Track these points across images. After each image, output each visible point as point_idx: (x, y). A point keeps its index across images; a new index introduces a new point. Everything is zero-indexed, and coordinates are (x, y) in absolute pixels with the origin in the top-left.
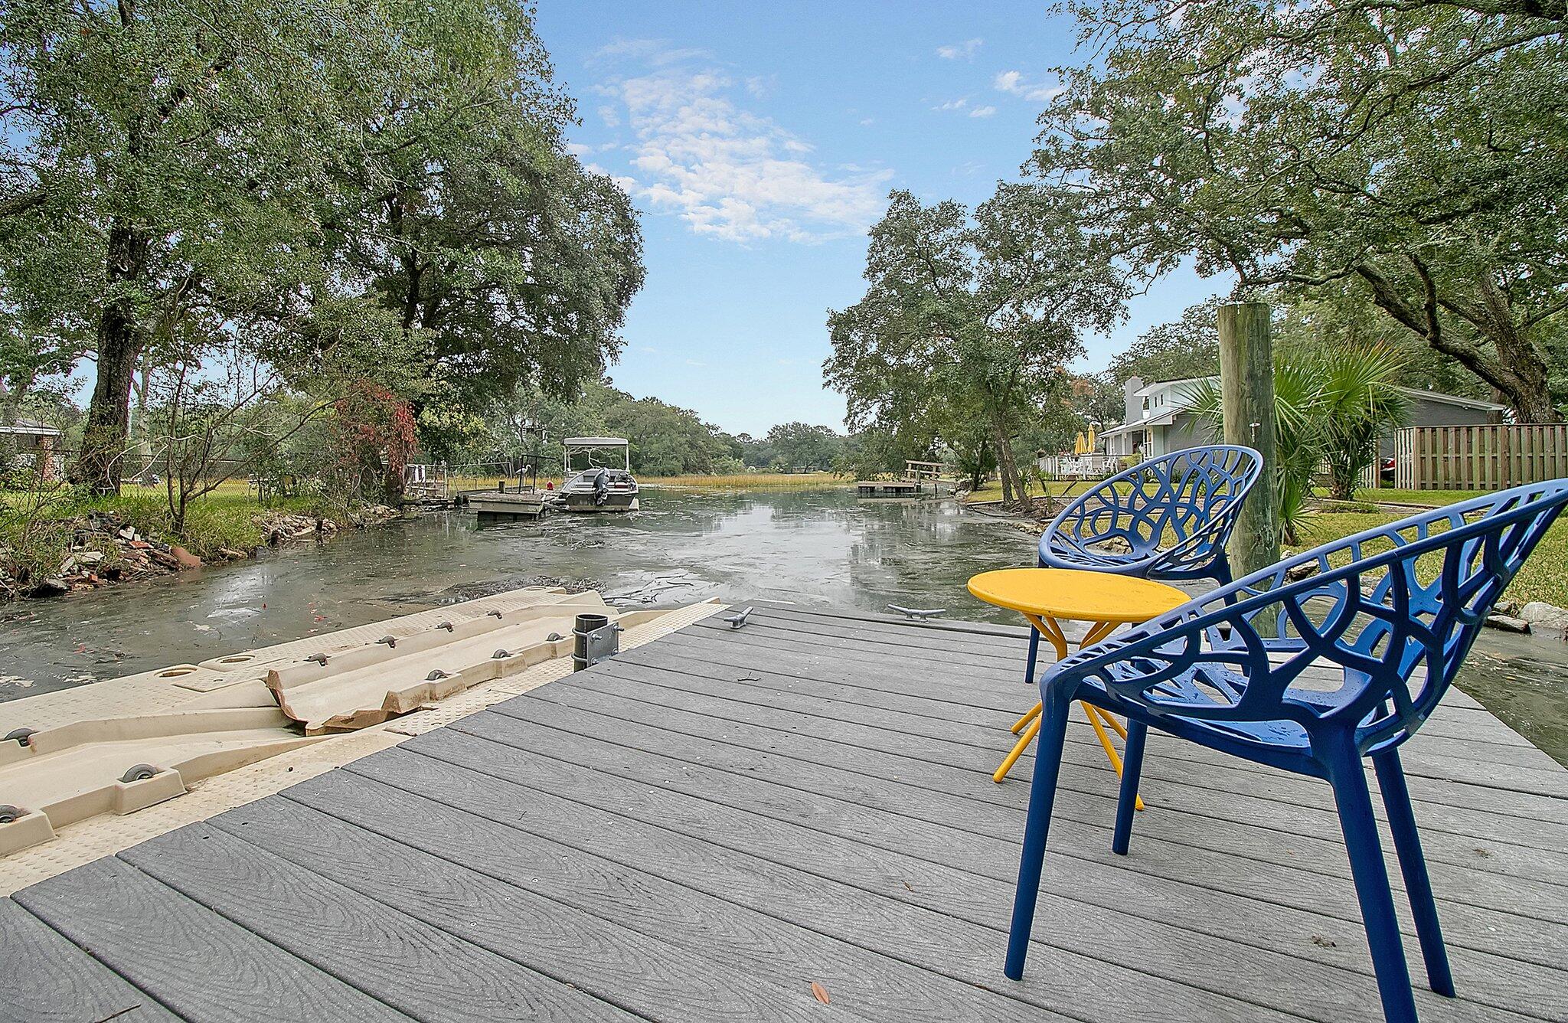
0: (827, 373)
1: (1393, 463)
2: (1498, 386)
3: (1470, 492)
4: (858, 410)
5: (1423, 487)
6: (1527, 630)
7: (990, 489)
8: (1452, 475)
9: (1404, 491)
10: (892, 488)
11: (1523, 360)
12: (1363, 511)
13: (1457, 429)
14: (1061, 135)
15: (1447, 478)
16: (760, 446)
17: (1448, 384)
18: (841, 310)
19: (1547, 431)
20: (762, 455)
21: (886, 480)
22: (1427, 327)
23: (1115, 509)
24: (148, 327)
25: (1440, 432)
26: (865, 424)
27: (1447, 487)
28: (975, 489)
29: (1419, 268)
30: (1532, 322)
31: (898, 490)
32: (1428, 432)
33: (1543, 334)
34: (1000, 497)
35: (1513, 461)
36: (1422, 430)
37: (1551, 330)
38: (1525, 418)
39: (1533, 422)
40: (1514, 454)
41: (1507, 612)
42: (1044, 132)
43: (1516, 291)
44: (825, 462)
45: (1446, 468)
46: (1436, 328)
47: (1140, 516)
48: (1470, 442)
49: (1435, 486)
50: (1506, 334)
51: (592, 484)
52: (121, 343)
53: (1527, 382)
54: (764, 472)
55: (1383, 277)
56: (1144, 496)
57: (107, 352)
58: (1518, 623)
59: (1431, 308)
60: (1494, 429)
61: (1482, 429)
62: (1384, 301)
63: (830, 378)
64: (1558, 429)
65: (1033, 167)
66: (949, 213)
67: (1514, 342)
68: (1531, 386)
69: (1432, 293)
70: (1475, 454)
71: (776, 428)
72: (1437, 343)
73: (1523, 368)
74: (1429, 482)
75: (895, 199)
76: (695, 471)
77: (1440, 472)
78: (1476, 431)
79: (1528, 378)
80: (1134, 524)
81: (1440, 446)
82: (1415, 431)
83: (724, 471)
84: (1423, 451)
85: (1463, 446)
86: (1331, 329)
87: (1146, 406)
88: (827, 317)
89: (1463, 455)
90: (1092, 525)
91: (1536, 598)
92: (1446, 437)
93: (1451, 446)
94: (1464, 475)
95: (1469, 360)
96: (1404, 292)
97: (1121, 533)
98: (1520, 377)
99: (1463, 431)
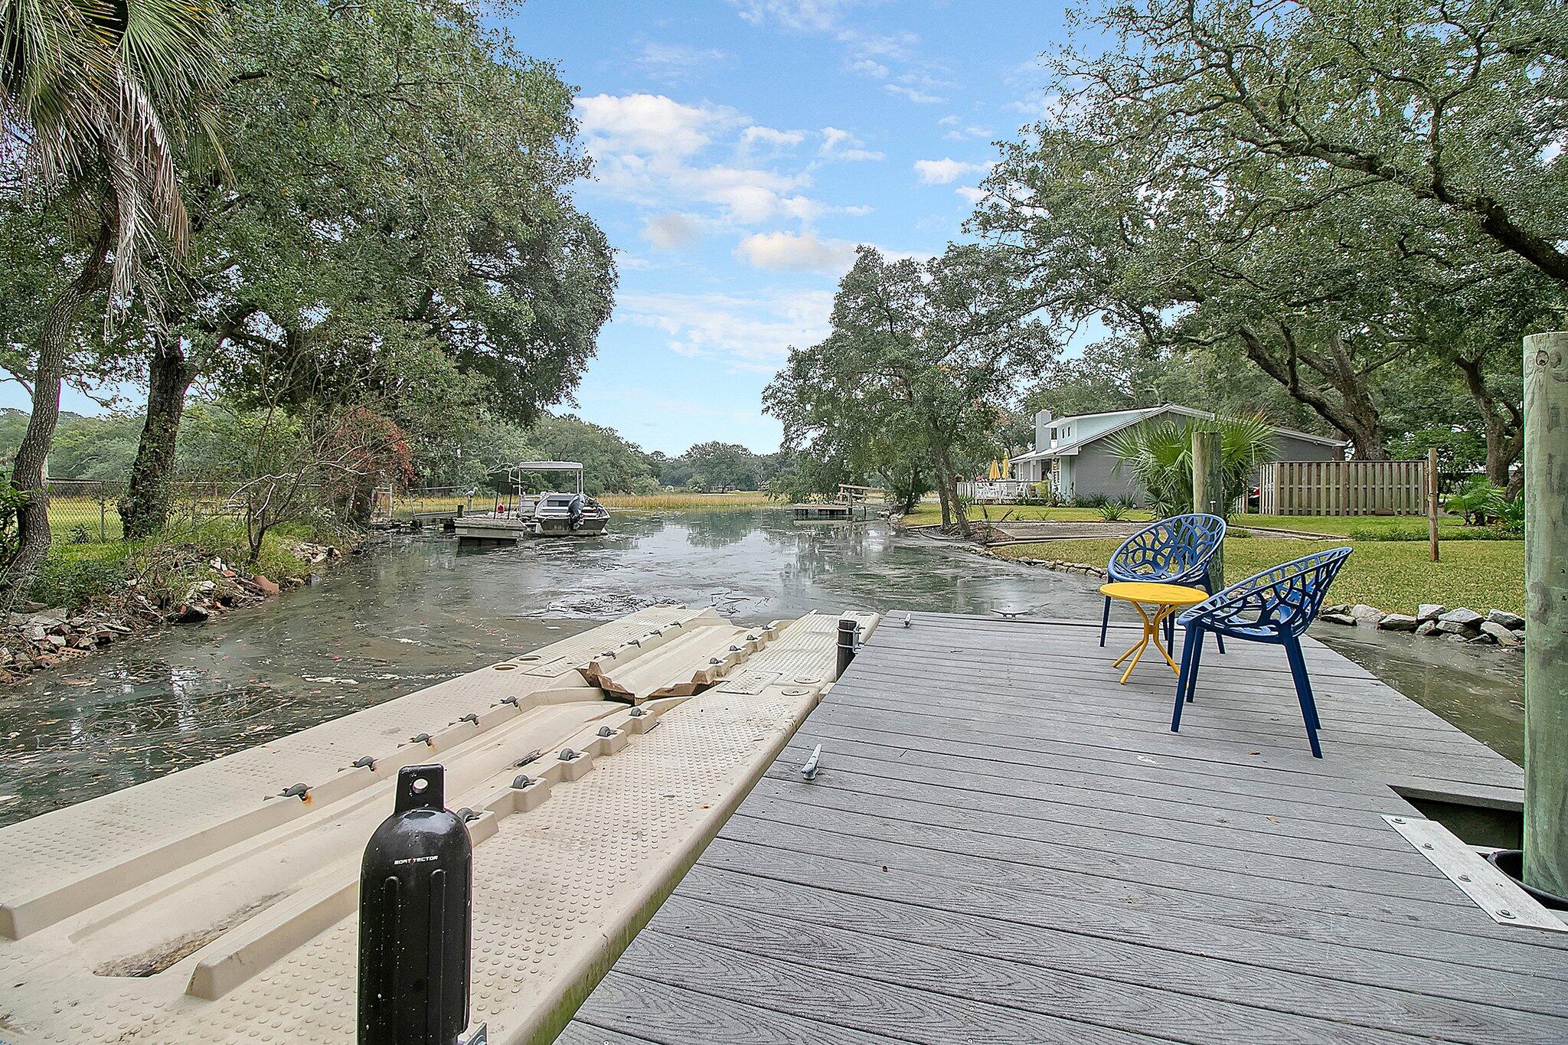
0: (765, 399)
1: (1258, 491)
2: (1342, 429)
3: (1318, 517)
4: (794, 436)
5: (1281, 513)
6: (1354, 624)
7: (920, 512)
8: (1305, 503)
9: (1267, 516)
10: (827, 510)
11: (1361, 406)
12: (1239, 536)
13: (1310, 465)
14: (1001, 202)
15: (1300, 505)
16: (676, 464)
17: (1302, 422)
18: (803, 347)
19: (1378, 466)
20: (676, 473)
21: (816, 502)
22: (1288, 378)
23: (1145, 549)
24: (196, 364)
25: (1296, 466)
26: (800, 449)
27: (1300, 513)
28: (907, 513)
29: (1284, 331)
30: (1370, 370)
31: (832, 512)
32: (1287, 466)
33: (1378, 379)
34: (939, 521)
35: (1352, 491)
36: (1282, 465)
37: (1385, 376)
38: (1361, 456)
39: (1367, 459)
40: (1353, 486)
41: (1342, 612)
42: (986, 199)
43: (1356, 345)
44: (747, 483)
45: (1300, 497)
46: (1295, 380)
47: (1158, 552)
48: (1319, 475)
49: (1291, 513)
50: (1348, 385)
51: (567, 508)
52: (174, 380)
53: (1364, 426)
54: (682, 492)
55: (1255, 335)
56: (1159, 542)
57: (160, 388)
58: (1349, 619)
59: (1292, 363)
60: (1338, 465)
61: (1328, 465)
62: (1254, 355)
63: (768, 404)
64: (1386, 465)
65: (972, 226)
66: (907, 269)
67: (1355, 392)
68: (1366, 429)
69: (1293, 352)
70: (1323, 486)
71: (696, 447)
72: (1294, 391)
73: (1361, 414)
74: (1286, 508)
75: (862, 254)
76: (615, 491)
77: (1295, 500)
78: (1324, 466)
79: (1365, 422)
80: (1155, 557)
81: (1296, 479)
82: (1277, 465)
83: (643, 490)
84: (1282, 482)
85: (1314, 479)
86: (1212, 374)
87: (1054, 437)
88: (789, 354)
89: (1314, 487)
90: (1133, 558)
91: (1361, 602)
92: (1300, 471)
93: (1304, 479)
94: (1314, 504)
95: (1320, 407)
96: (1271, 348)
97: (1148, 562)
98: (1359, 422)
99: (1314, 466)
